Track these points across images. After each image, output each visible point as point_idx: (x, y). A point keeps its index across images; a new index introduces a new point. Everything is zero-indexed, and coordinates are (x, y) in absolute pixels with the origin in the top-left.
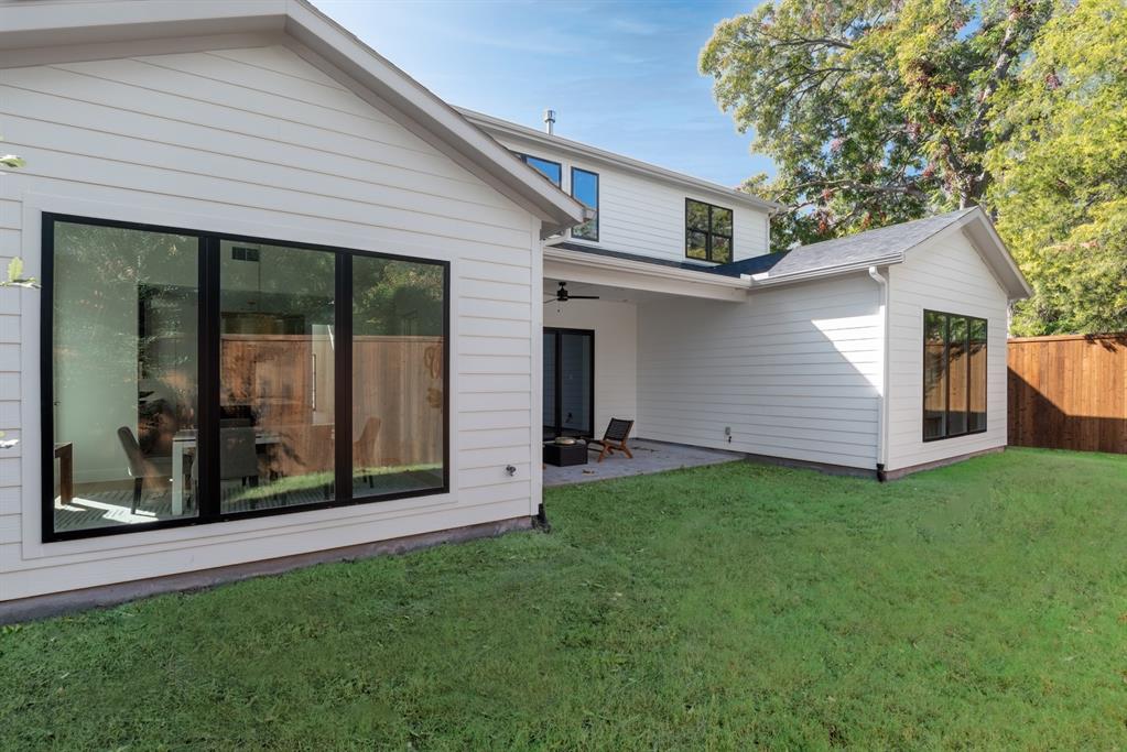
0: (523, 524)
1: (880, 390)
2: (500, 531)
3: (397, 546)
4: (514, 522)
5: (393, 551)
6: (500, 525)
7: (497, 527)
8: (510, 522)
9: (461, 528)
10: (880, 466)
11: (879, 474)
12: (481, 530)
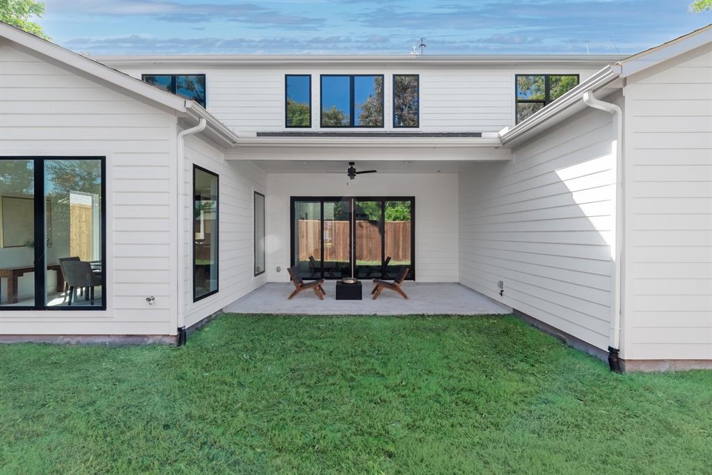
0: (168, 340)
1: (613, 254)
2: (148, 343)
3: (76, 339)
4: (159, 337)
5: (73, 342)
6: (149, 338)
7: (146, 339)
8: (156, 337)
9: (119, 335)
10: (613, 352)
11: (614, 360)
12: (130, 339)
